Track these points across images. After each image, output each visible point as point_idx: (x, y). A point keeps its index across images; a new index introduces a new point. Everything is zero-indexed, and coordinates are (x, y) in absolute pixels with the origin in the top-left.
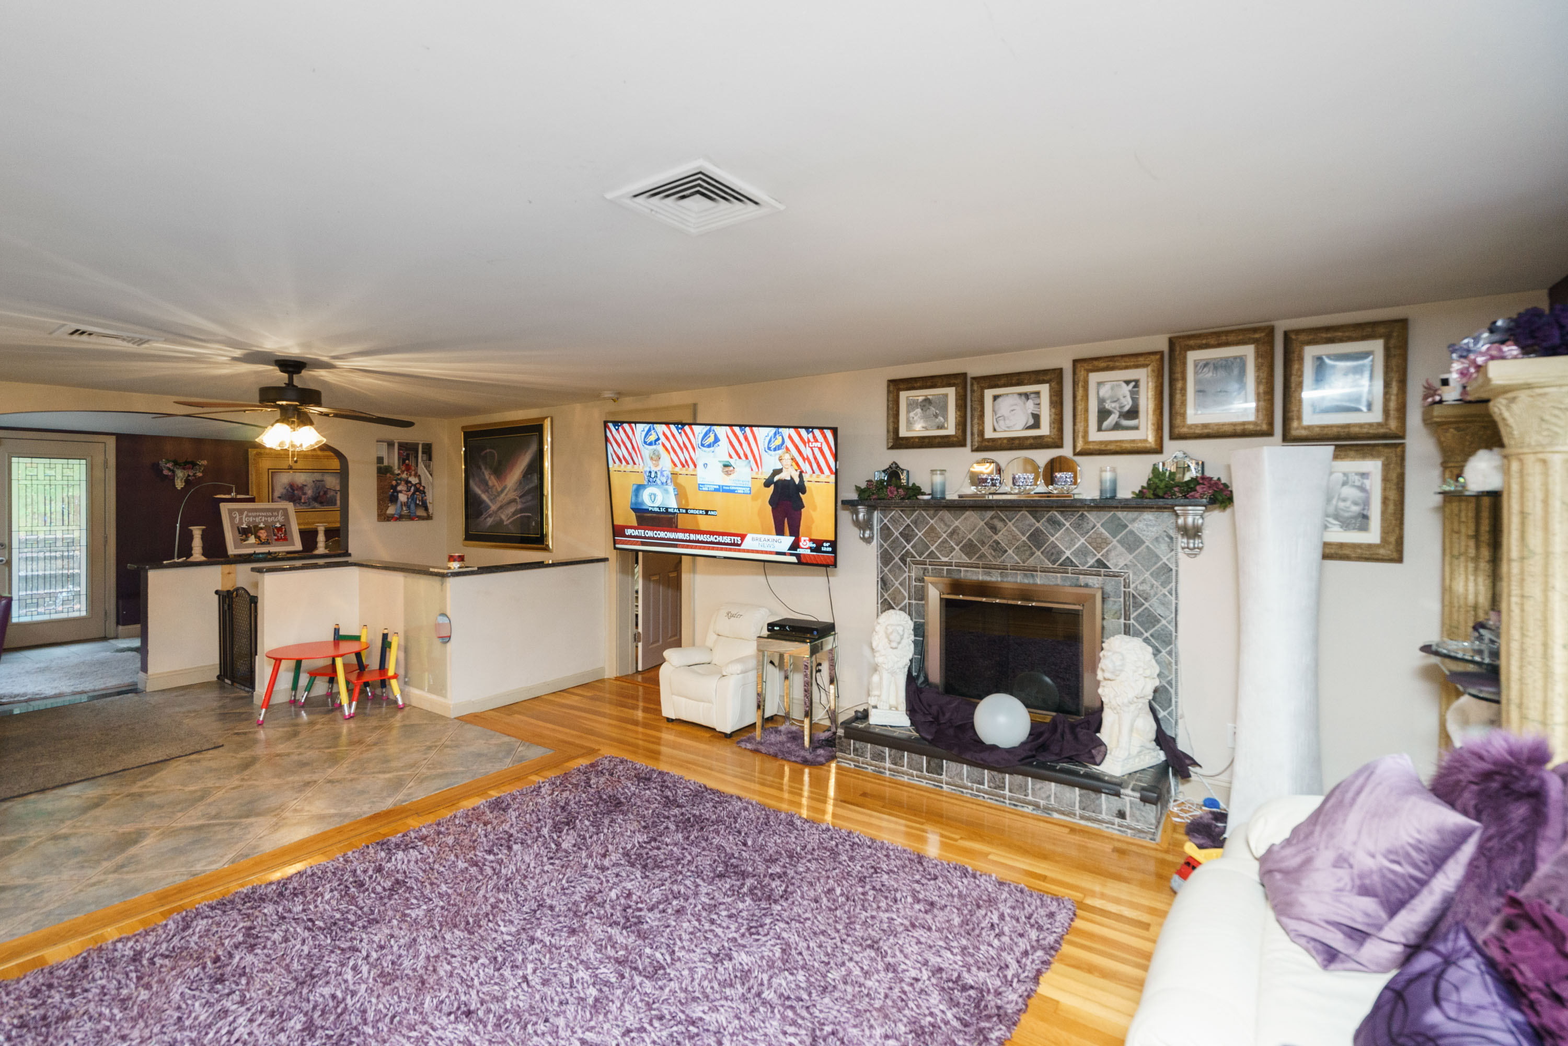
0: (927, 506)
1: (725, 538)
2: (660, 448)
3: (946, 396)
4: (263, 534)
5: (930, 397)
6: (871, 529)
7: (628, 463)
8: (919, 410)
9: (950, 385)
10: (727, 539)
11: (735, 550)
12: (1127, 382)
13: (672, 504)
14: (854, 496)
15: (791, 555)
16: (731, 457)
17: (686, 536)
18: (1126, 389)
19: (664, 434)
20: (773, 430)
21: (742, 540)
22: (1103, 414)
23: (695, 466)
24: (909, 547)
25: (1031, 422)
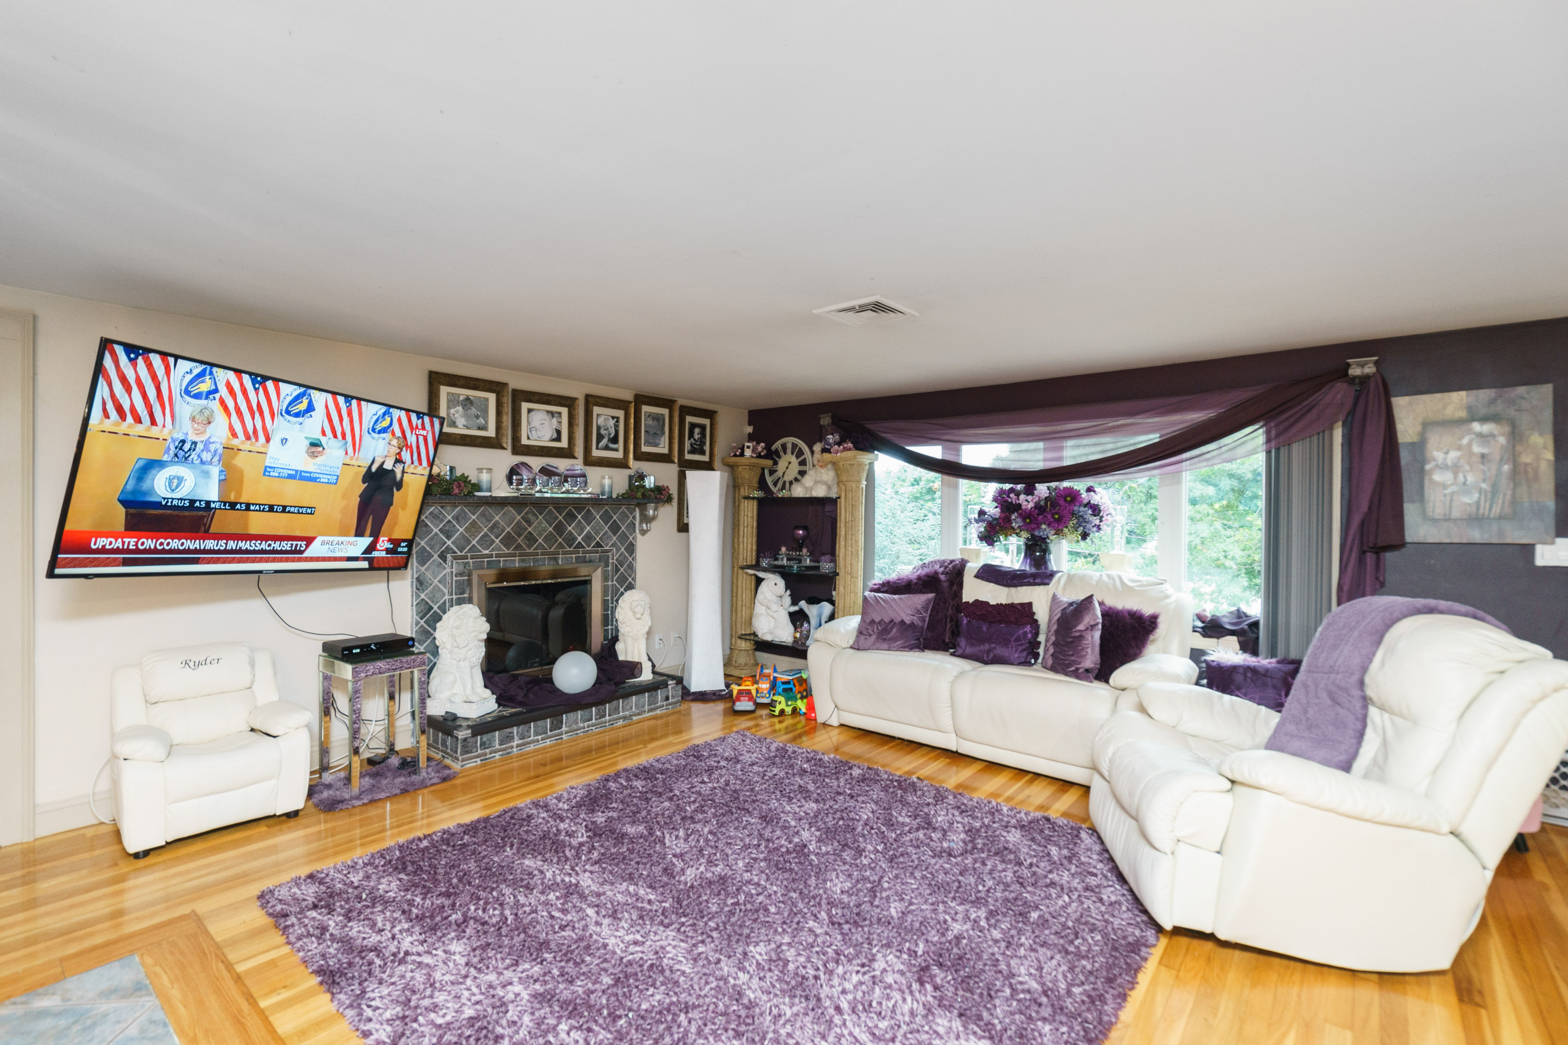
1: (283, 543)
2: (215, 405)
5: (471, 397)
7: (138, 420)
8: (460, 408)
10: (286, 545)
11: (293, 560)
12: (613, 418)
13: (211, 493)
15: (365, 559)
16: (324, 433)
17: (222, 544)
18: (612, 422)
19: (228, 385)
20: (384, 409)
21: (307, 546)
22: (600, 437)
23: (268, 440)
24: (449, 543)
25: (555, 436)
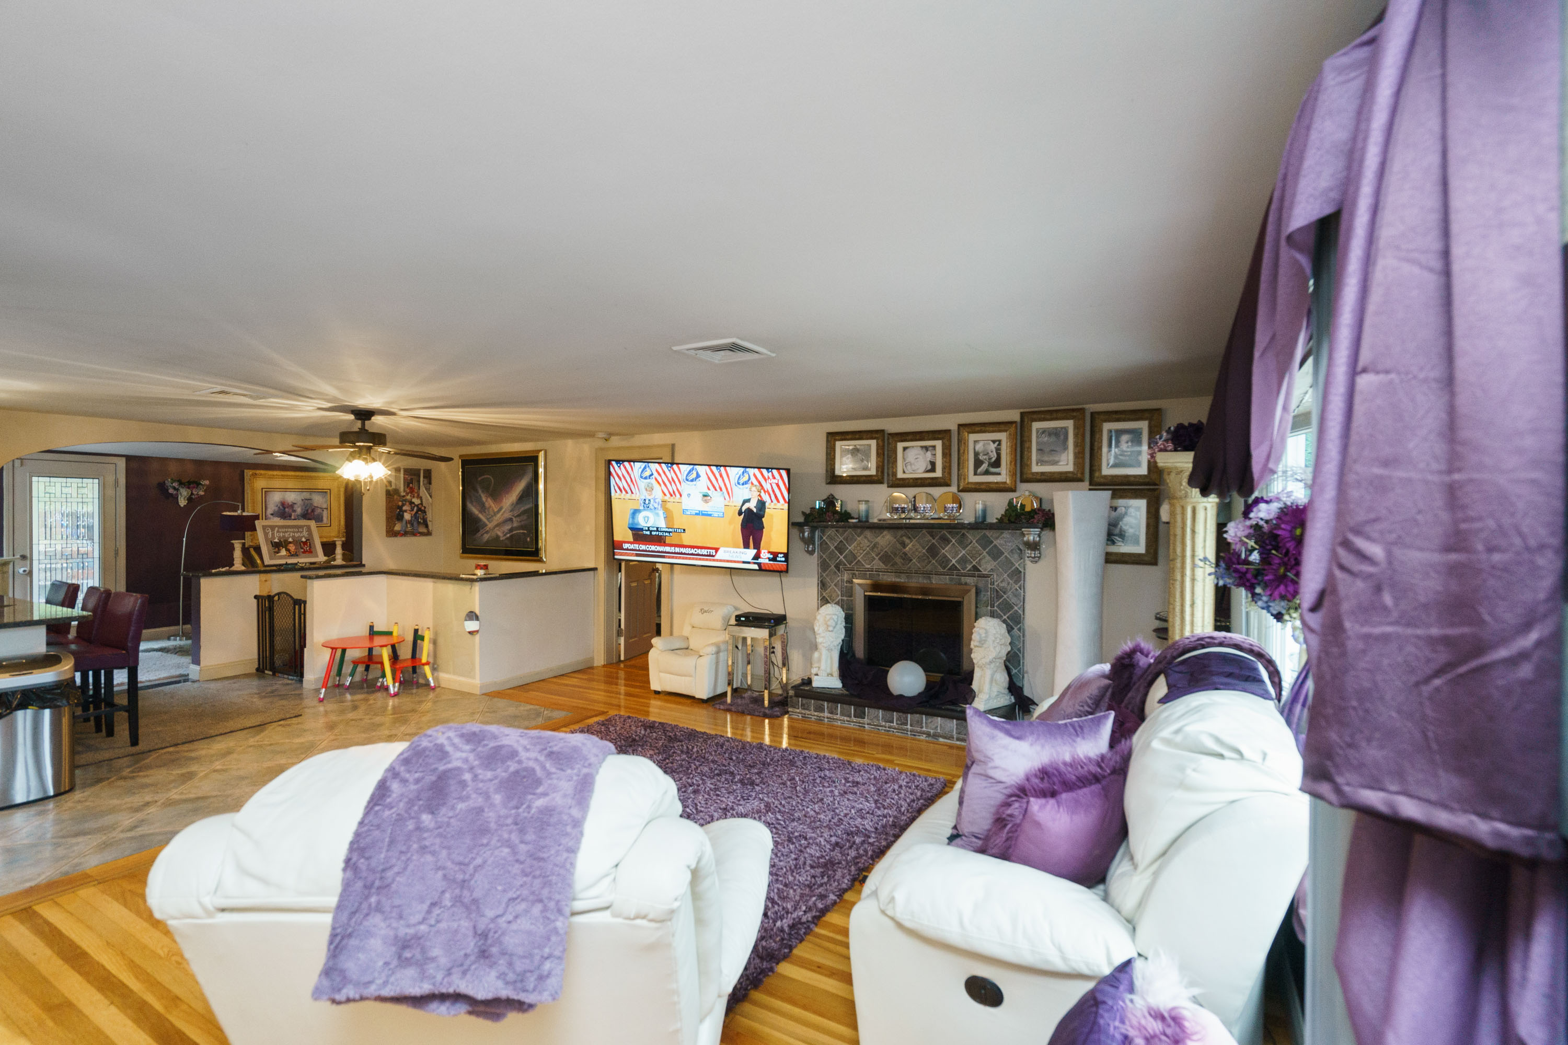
0: (855, 526)
1: (703, 550)
2: (653, 481)
3: (870, 446)
4: (292, 547)
5: (858, 447)
6: (814, 544)
7: (627, 493)
8: (850, 456)
9: (872, 438)
10: (704, 552)
11: (710, 560)
12: (994, 442)
13: (662, 524)
14: (801, 519)
15: (755, 563)
16: (709, 489)
17: (672, 549)
18: (993, 447)
19: (657, 471)
20: (742, 469)
21: (716, 552)
22: (978, 463)
23: (681, 496)
24: (841, 557)
25: (929, 467)
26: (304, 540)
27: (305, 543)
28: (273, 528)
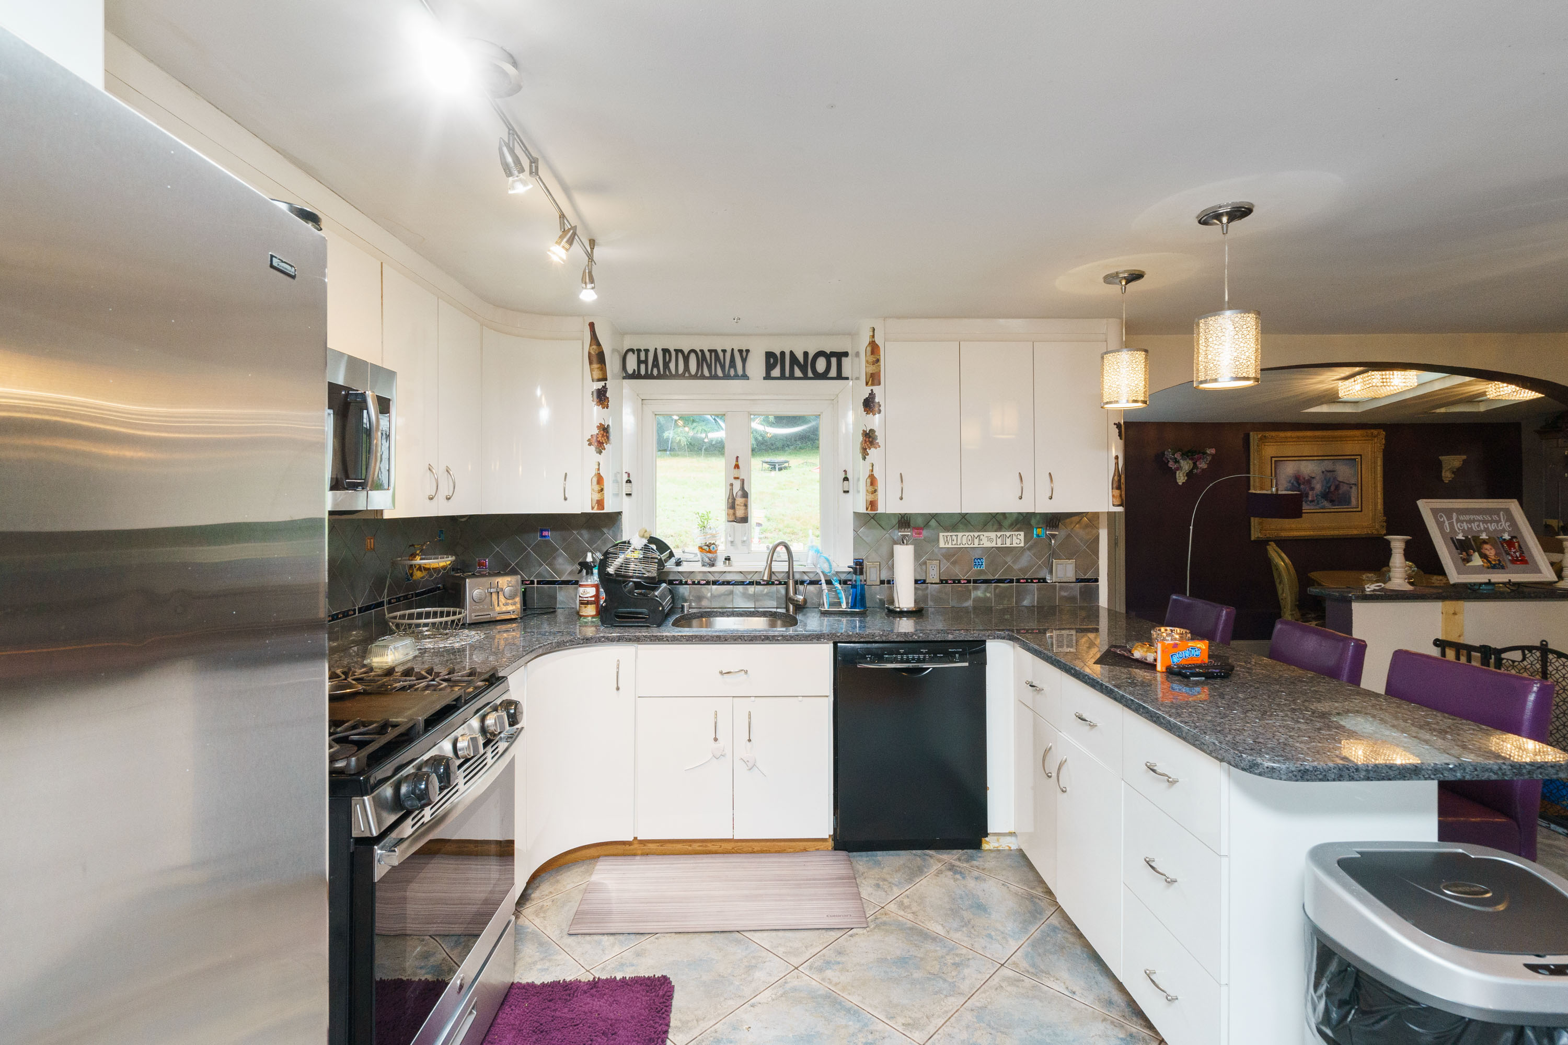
4: (1490, 551)
26: (1506, 536)
27: (1510, 543)
28: (1448, 512)
